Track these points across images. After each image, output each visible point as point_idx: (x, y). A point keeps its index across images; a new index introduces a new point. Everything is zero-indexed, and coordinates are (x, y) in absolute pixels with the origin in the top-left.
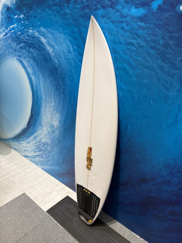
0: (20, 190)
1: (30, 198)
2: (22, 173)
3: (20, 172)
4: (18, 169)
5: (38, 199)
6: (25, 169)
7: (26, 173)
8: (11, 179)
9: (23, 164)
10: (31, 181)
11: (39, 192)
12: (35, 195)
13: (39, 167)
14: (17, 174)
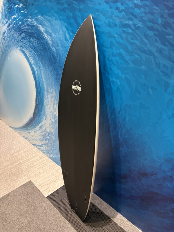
0: (26, 177)
1: (36, 185)
2: (29, 161)
3: (28, 160)
4: (26, 157)
5: (43, 187)
6: (33, 157)
7: (33, 161)
8: (19, 167)
9: (31, 152)
10: (38, 169)
11: (44, 180)
12: (40, 182)
13: (46, 156)
14: (25, 162)
